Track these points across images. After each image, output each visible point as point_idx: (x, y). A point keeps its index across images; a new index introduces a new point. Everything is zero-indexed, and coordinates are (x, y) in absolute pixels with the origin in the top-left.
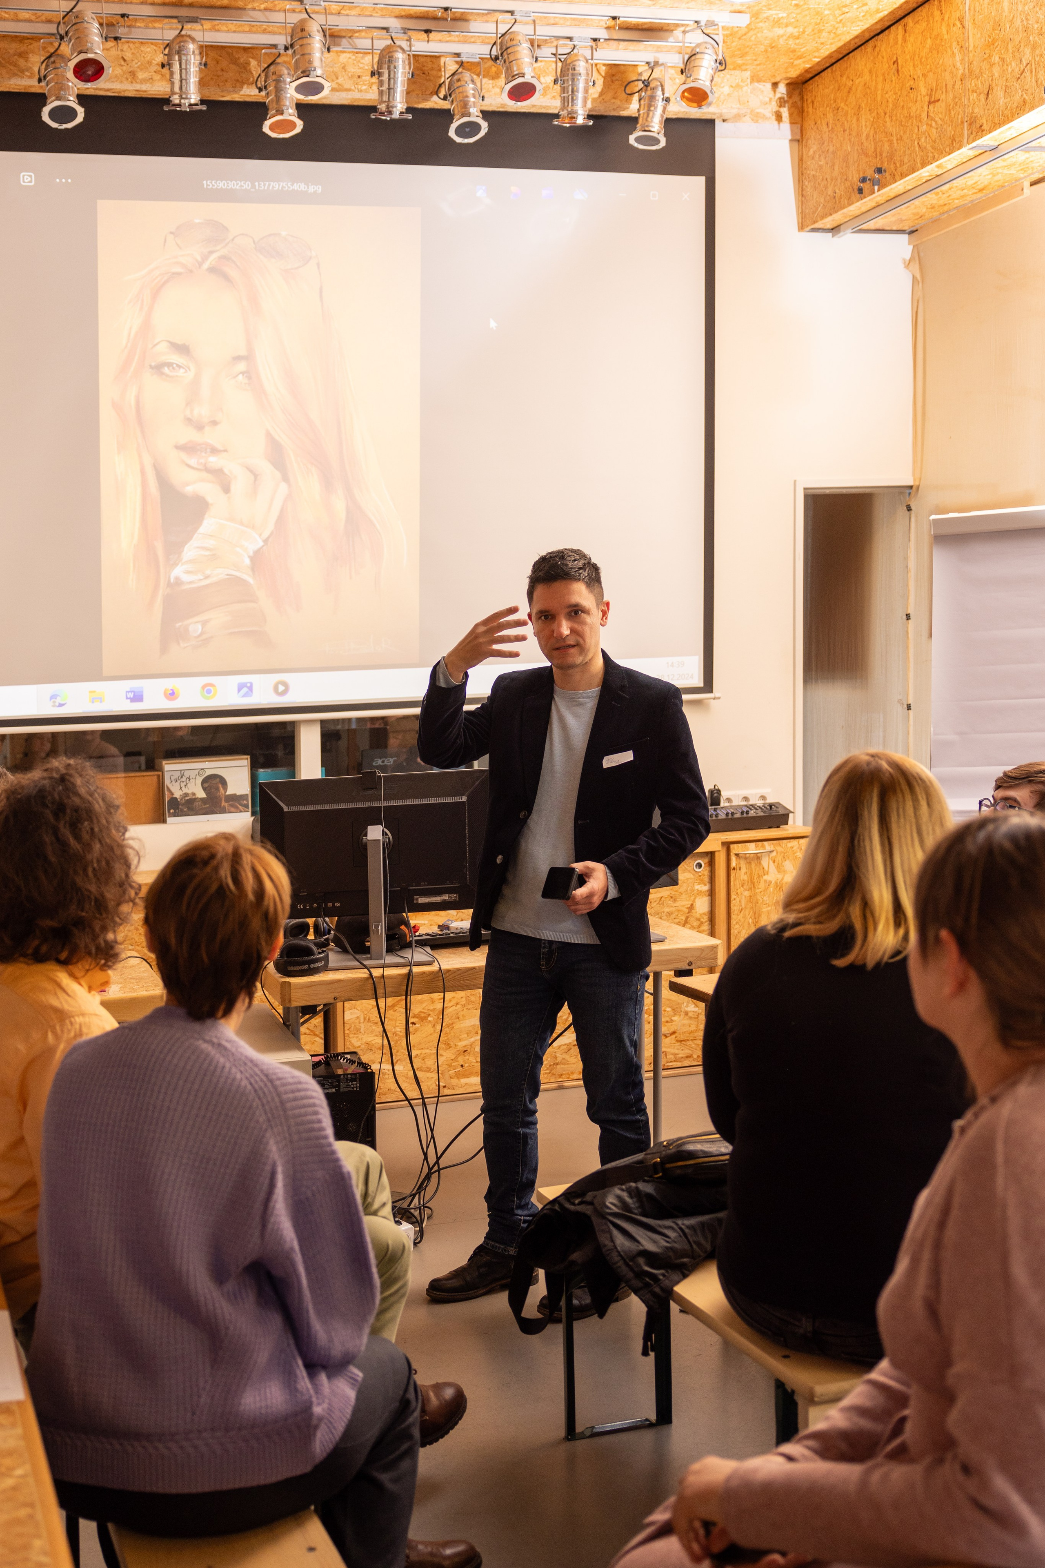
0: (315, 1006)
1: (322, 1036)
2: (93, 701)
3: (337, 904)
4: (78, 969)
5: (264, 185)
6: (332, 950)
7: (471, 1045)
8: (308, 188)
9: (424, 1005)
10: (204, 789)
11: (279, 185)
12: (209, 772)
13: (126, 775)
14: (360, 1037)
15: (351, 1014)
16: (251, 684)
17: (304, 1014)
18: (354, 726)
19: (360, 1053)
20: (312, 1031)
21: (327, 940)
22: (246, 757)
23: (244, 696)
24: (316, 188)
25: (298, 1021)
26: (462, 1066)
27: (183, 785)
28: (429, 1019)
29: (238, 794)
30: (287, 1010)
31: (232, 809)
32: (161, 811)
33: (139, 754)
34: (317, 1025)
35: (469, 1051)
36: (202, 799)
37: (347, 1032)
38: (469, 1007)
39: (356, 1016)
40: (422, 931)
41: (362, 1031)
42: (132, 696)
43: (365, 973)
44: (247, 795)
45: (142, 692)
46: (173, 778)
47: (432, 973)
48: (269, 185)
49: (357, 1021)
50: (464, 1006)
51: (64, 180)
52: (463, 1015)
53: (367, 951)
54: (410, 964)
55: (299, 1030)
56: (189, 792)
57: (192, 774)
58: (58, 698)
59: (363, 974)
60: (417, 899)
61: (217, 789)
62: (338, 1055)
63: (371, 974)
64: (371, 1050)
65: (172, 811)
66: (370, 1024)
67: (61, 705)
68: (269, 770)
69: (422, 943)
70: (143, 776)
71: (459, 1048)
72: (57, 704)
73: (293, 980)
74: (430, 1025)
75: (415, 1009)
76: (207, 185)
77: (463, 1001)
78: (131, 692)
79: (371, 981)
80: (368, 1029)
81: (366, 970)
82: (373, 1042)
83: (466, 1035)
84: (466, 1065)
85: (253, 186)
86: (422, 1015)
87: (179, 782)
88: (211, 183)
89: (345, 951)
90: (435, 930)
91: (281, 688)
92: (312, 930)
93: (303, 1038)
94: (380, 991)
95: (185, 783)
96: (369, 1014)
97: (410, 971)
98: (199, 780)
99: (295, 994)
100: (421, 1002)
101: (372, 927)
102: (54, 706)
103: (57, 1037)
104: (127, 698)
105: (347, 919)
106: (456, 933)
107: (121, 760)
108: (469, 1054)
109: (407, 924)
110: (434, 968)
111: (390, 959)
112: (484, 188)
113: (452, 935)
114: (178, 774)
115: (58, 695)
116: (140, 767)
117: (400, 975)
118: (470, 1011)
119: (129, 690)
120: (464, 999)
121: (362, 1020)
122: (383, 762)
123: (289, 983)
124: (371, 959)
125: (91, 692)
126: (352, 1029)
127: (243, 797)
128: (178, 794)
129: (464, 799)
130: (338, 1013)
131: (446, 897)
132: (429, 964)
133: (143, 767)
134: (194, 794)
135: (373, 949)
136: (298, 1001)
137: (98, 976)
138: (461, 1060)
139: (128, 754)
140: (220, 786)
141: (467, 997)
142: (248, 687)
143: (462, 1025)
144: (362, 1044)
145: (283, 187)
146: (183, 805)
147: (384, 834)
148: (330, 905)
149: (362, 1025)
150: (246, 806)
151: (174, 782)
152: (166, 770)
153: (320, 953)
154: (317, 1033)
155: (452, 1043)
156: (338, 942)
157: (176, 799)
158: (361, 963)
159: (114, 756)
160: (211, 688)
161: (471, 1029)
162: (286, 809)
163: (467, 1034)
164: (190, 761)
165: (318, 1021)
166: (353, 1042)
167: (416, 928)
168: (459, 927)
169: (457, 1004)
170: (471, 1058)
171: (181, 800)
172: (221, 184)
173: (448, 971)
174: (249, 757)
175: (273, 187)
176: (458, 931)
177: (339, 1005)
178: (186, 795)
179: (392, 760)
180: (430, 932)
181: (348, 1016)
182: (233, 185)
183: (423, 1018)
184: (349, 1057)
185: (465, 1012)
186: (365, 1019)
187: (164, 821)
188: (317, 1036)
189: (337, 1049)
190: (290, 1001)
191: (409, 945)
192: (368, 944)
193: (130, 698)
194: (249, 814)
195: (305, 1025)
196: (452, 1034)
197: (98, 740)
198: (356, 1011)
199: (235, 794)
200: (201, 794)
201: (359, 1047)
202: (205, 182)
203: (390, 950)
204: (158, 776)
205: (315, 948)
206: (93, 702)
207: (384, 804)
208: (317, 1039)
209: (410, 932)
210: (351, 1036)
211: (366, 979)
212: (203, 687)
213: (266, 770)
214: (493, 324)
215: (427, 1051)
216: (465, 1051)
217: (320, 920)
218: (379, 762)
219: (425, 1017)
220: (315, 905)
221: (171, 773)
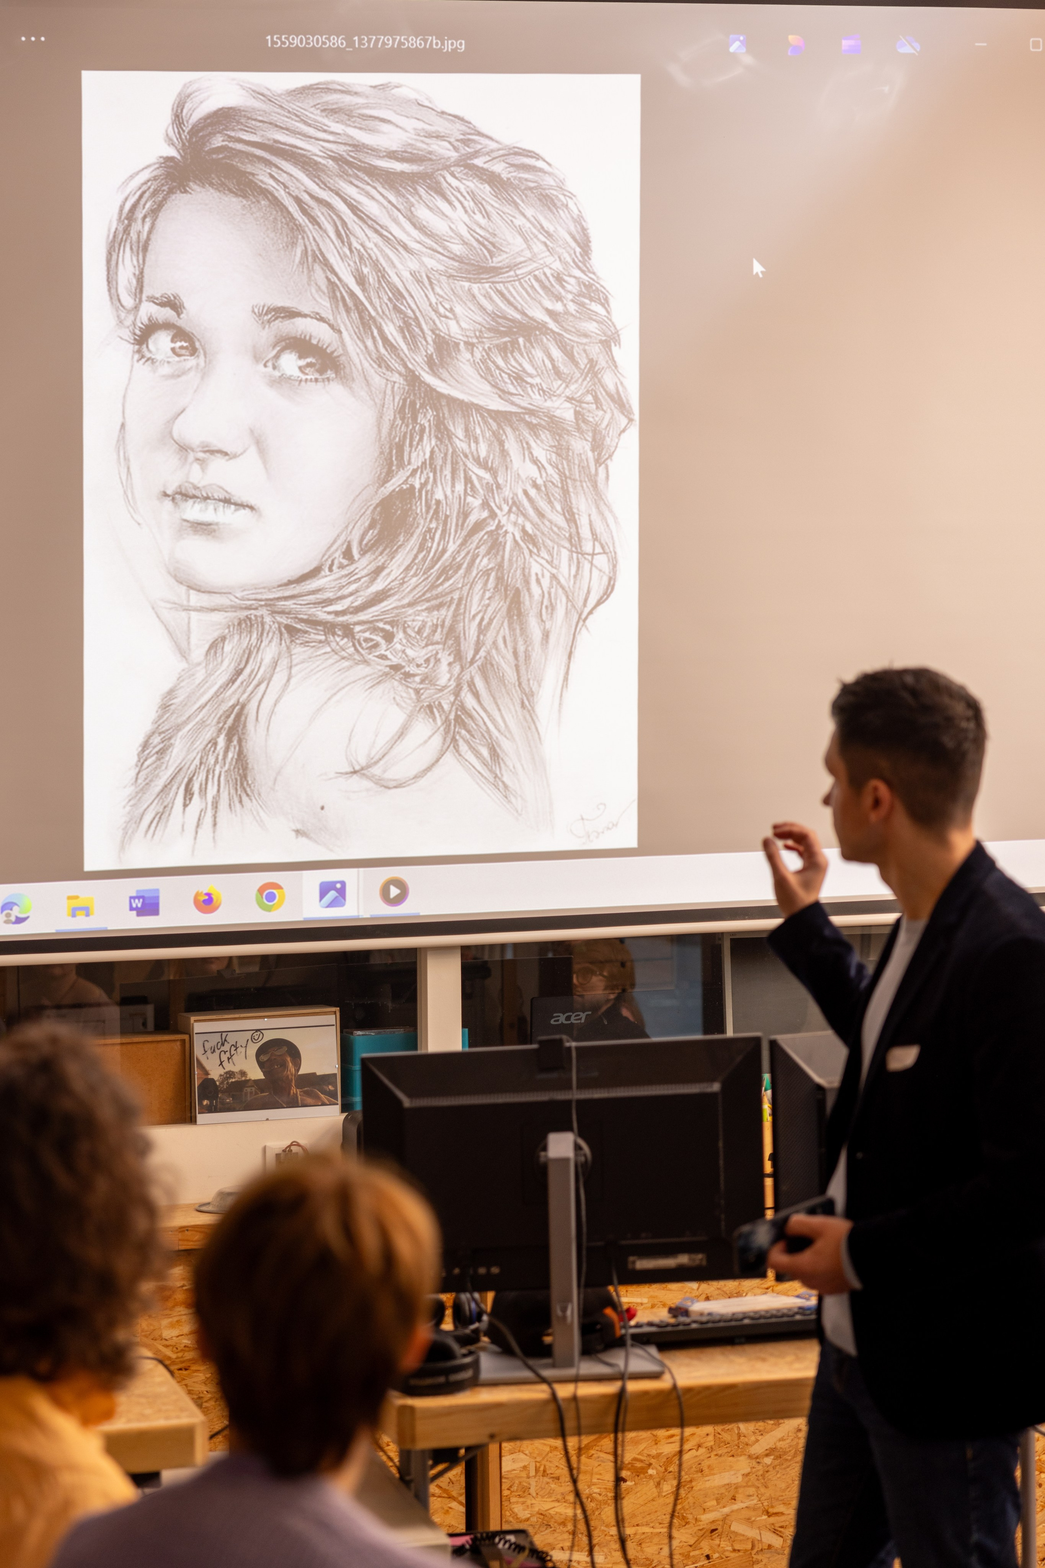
0: (456, 1450)
1: (463, 1499)
2: (74, 912)
3: (495, 1270)
4: (66, 1392)
5: (369, 41)
6: (484, 1349)
7: (724, 1519)
8: (443, 44)
9: (641, 1447)
10: (261, 1065)
11: (394, 40)
12: (269, 1036)
13: (124, 1040)
14: (529, 1502)
15: (514, 1461)
16: (343, 884)
17: (436, 1464)
18: (509, 956)
19: (531, 1531)
20: (445, 1491)
21: (476, 1331)
22: (333, 1009)
23: (331, 905)
24: (456, 44)
25: (425, 1471)
26: (708, 1557)
27: (224, 1057)
28: (650, 1471)
29: (318, 1074)
30: (406, 1455)
31: (309, 1100)
32: (187, 1104)
33: (143, 1000)
34: (453, 1479)
35: (720, 1529)
36: (257, 1082)
37: (506, 1493)
38: (720, 1452)
39: (522, 1464)
40: (642, 1317)
41: (532, 1491)
42: (139, 905)
43: (543, 1391)
44: (335, 1075)
45: (157, 898)
46: (208, 1046)
47: (660, 1393)
48: (377, 40)
49: (524, 1474)
50: (711, 1449)
51: (33, 39)
52: (709, 1467)
53: (546, 1352)
54: (622, 1377)
55: (426, 1489)
56: (236, 1069)
57: (242, 1039)
58: (15, 908)
59: (540, 1393)
60: (634, 1263)
61: (284, 1065)
62: (495, 1534)
63: (554, 1395)
64: (549, 1525)
65: (205, 1102)
66: (546, 1479)
67: (19, 920)
68: (372, 1033)
69: (642, 1340)
70: (158, 1042)
71: (702, 1525)
72: (13, 919)
73: (420, 1403)
74: (652, 1484)
75: (629, 1455)
76: (273, 42)
77: (710, 1441)
78: (138, 898)
79: (552, 1407)
80: (543, 1489)
81: (545, 1387)
82: (552, 1512)
83: (714, 1503)
84: (716, 1555)
85: (351, 43)
86: (638, 1465)
87: (218, 1052)
88: (280, 39)
89: (506, 1351)
90: (662, 1315)
91: (394, 891)
92: (449, 1312)
93: (435, 1503)
94: (570, 1424)
95: (228, 1054)
96: (544, 1462)
97: (622, 1391)
98: (253, 1049)
99: (421, 1427)
100: (636, 1442)
101: (557, 1311)
102: (6, 922)
103: (31, 1508)
104: (131, 909)
105: (512, 1295)
106: (702, 1323)
107: (113, 1012)
108: (720, 1536)
109: (614, 1305)
110: (664, 1384)
111: (588, 1367)
112: (742, 38)
113: (694, 1326)
114: (217, 1038)
115: (15, 904)
116: (144, 1024)
117: (604, 1396)
118: (722, 1459)
119: (134, 894)
120: (711, 1438)
121: (533, 1473)
122: (568, 1018)
123: (412, 1409)
124: (554, 1366)
125: (69, 898)
126: (515, 1488)
127: (327, 1079)
128: (216, 1073)
129: (716, 1087)
130: (490, 1459)
131: (683, 1259)
132: (656, 1376)
133: (151, 1025)
134: (243, 1073)
135: (557, 1351)
136: (426, 1442)
137: (98, 1402)
138: (706, 1547)
139: (124, 1002)
140: (289, 1059)
141: (717, 1434)
142: (337, 890)
143: (708, 1484)
144: (532, 1515)
145: (400, 43)
146: (223, 1092)
147: (577, 1148)
148: (482, 1271)
149: (533, 1482)
150: (333, 1095)
151: (209, 1052)
152: (195, 1031)
153: (465, 1356)
154: (454, 1494)
155: (690, 1516)
156: (494, 1334)
157: (213, 1080)
158: (538, 1375)
159: (99, 1005)
160: (275, 891)
161: (723, 1490)
162: (407, 1102)
163: (717, 1500)
164: (237, 1016)
165: (457, 1473)
166: (516, 1510)
167: (630, 1313)
168: (706, 1312)
169: (699, 1446)
170: (723, 1544)
171: (222, 1083)
172: (296, 41)
173: (689, 1390)
174: (337, 1009)
175: (384, 43)
176: (704, 1319)
177: (493, 1448)
178: (230, 1074)
179: (583, 1016)
180: (656, 1319)
181: (508, 1464)
182: (315, 41)
183: (640, 1472)
184: (512, 1538)
185: (713, 1460)
186: (537, 1470)
187: (192, 1120)
188: (453, 1498)
189: (489, 1526)
190: (413, 1439)
191: (619, 1343)
192: (548, 1340)
193: (136, 909)
194: (337, 1108)
195: (437, 1482)
196: (691, 1500)
197: (73, 976)
198: (522, 1456)
199: (314, 1074)
200: (256, 1073)
201: (528, 1519)
202: (269, 37)
203: (588, 1351)
204: (183, 1041)
205: (455, 1346)
206: (74, 915)
207: (577, 1095)
208: (454, 1505)
209: (621, 1319)
210: (513, 1500)
211: (545, 1403)
212: (261, 890)
213: (367, 1032)
214: (758, 268)
215: (647, 1529)
216: (713, 1531)
217: (464, 1297)
218: (562, 1019)
219: (642, 1468)
220: (457, 1271)
221: (206, 1037)
